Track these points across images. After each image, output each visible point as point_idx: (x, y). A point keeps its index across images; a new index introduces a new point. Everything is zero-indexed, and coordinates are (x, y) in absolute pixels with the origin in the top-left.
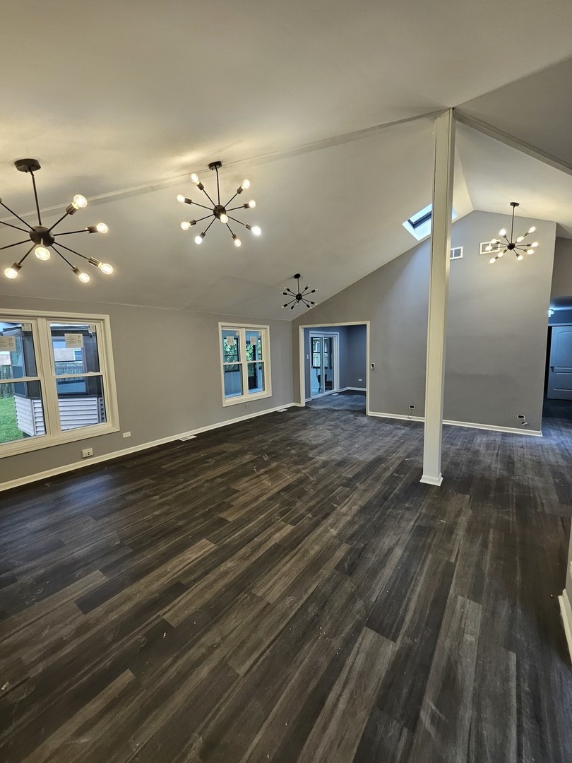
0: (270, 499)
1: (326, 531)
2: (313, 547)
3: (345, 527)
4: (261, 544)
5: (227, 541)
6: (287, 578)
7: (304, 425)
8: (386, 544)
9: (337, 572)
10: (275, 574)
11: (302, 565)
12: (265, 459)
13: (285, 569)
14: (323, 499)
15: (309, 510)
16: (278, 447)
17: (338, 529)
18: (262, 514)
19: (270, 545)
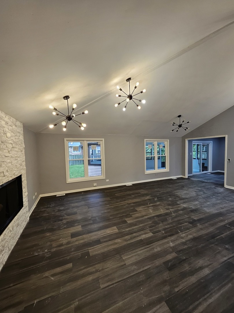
0: (148, 218)
1: (168, 243)
2: (157, 248)
3: (179, 245)
4: (135, 237)
5: (123, 231)
6: (138, 257)
7: (182, 187)
8: (199, 263)
9: (163, 266)
10: (134, 253)
11: (148, 254)
12: (155, 200)
13: (139, 252)
14: (174, 226)
15: (164, 229)
16: (164, 195)
17: (174, 244)
18: (142, 224)
19: (139, 239)
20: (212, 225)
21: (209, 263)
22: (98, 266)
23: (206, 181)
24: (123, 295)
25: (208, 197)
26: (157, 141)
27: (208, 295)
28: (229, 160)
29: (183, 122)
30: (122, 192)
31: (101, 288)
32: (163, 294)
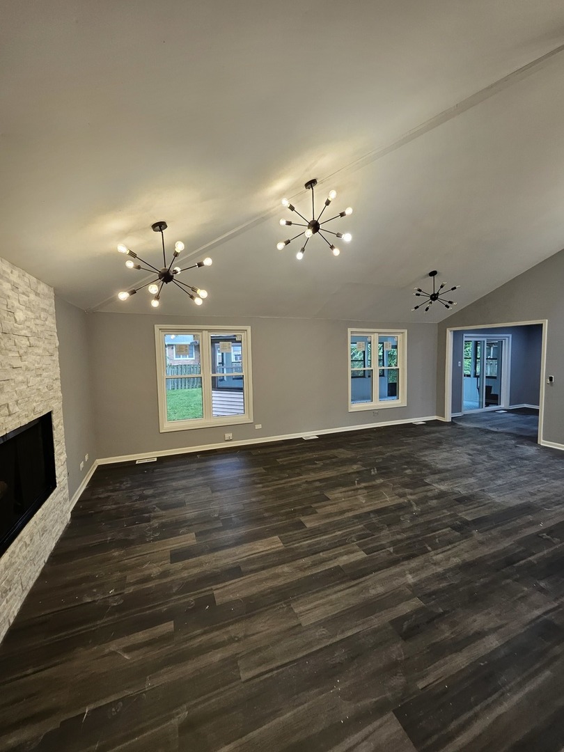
0: (356, 517)
1: (402, 574)
2: (376, 586)
3: (428, 579)
4: (323, 561)
5: (296, 545)
6: (331, 607)
7: (438, 443)
8: (476, 624)
9: (391, 628)
10: (321, 598)
11: (354, 601)
12: (373, 473)
13: (334, 597)
14: (417, 536)
15: (393, 543)
16: (393, 463)
17: (417, 578)
18: (339, 531)
19: (332, 566)
20: (508, 534)
21: (500, 622)
22: (236, 629)
23: (495, 429)
24: (296, 696)
25: (498, 468)
26: (379, 333)
27: (495, 696)
28: (551, 379)
29: (442, 287)
30: (294, 453)
31: (243, 680)
32: (389, 694)
